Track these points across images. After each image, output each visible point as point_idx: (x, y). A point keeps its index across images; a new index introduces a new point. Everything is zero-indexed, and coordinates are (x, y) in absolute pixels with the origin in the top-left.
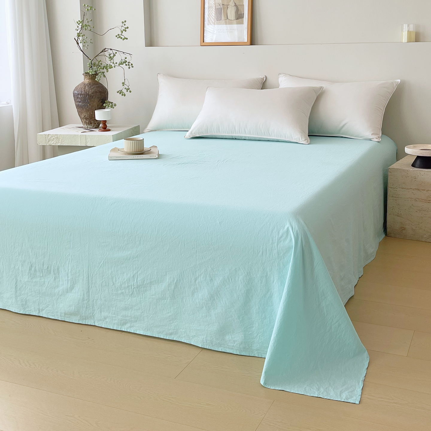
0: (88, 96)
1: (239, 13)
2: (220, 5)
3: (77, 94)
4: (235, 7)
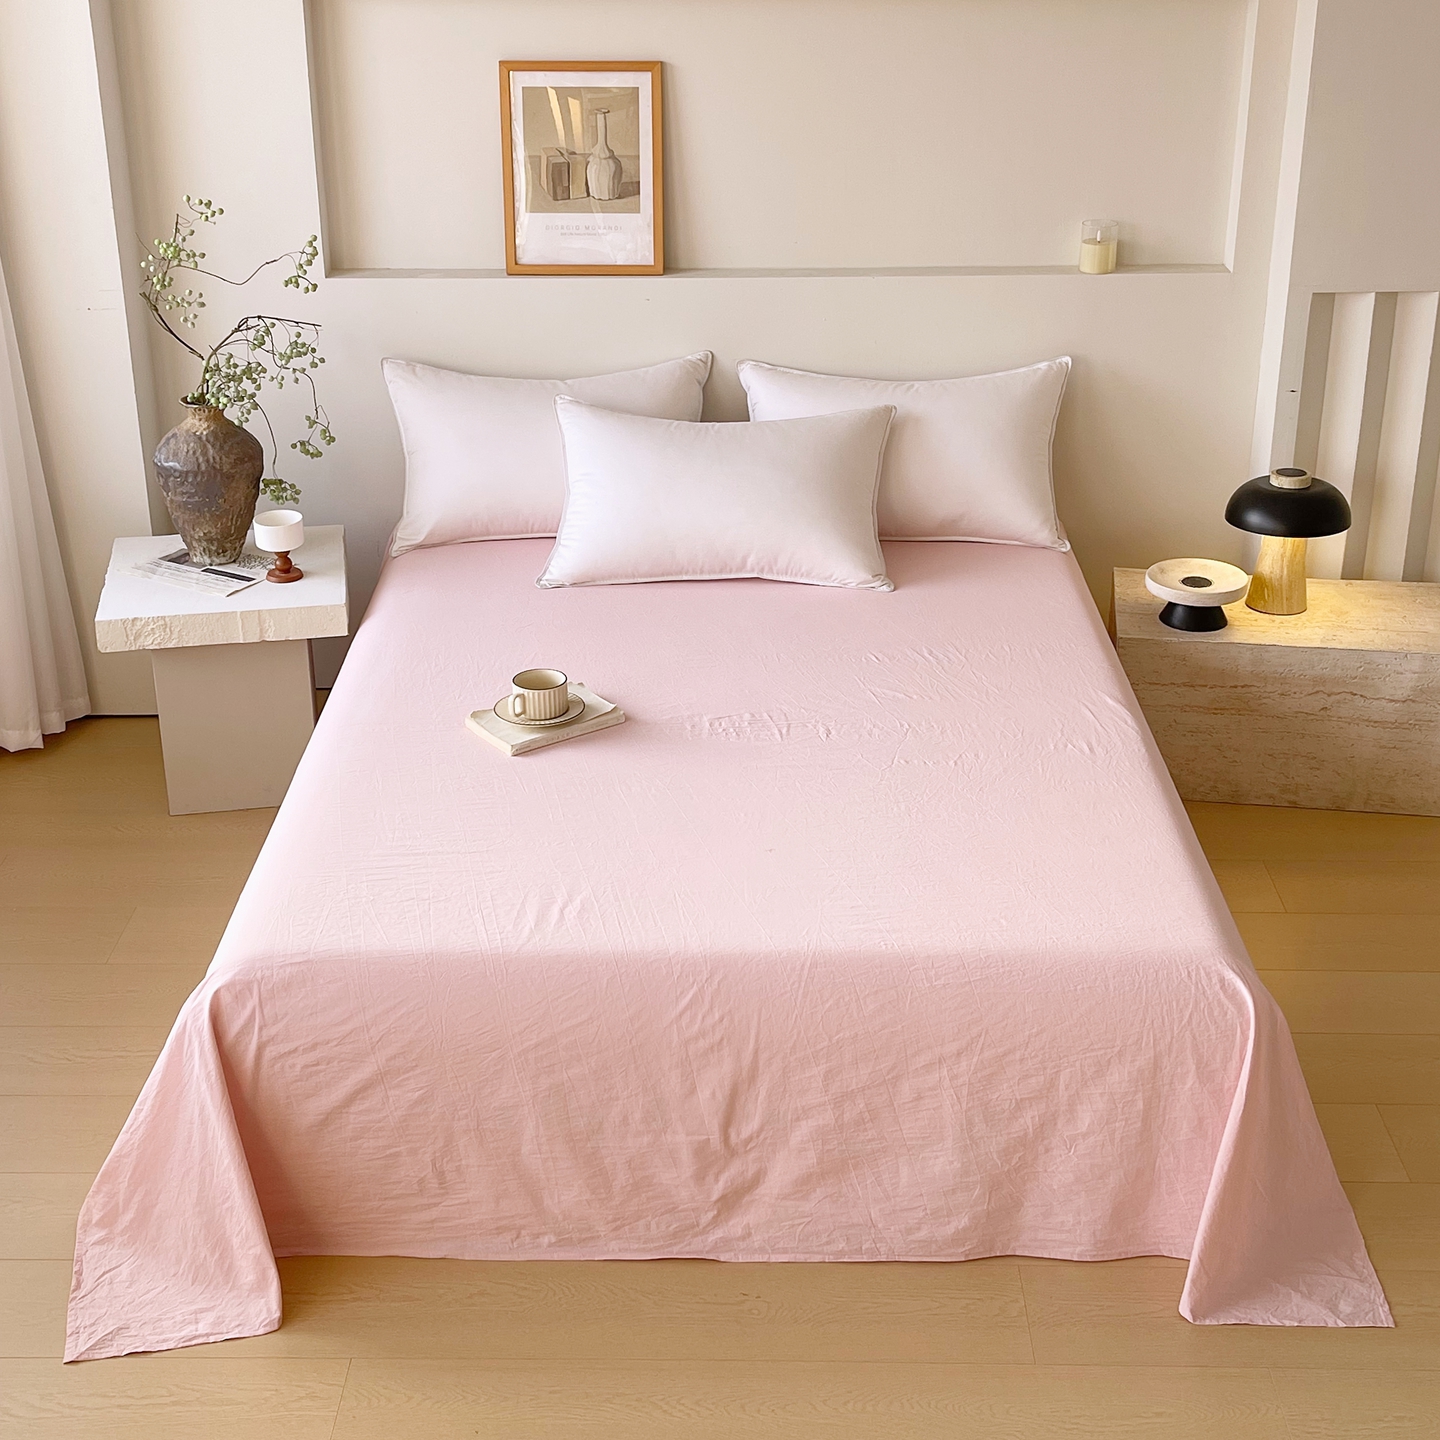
0: (219, 478)
1: (624, 179)
2: (562, 154)
3: (181, 472)
4: (611, 161)
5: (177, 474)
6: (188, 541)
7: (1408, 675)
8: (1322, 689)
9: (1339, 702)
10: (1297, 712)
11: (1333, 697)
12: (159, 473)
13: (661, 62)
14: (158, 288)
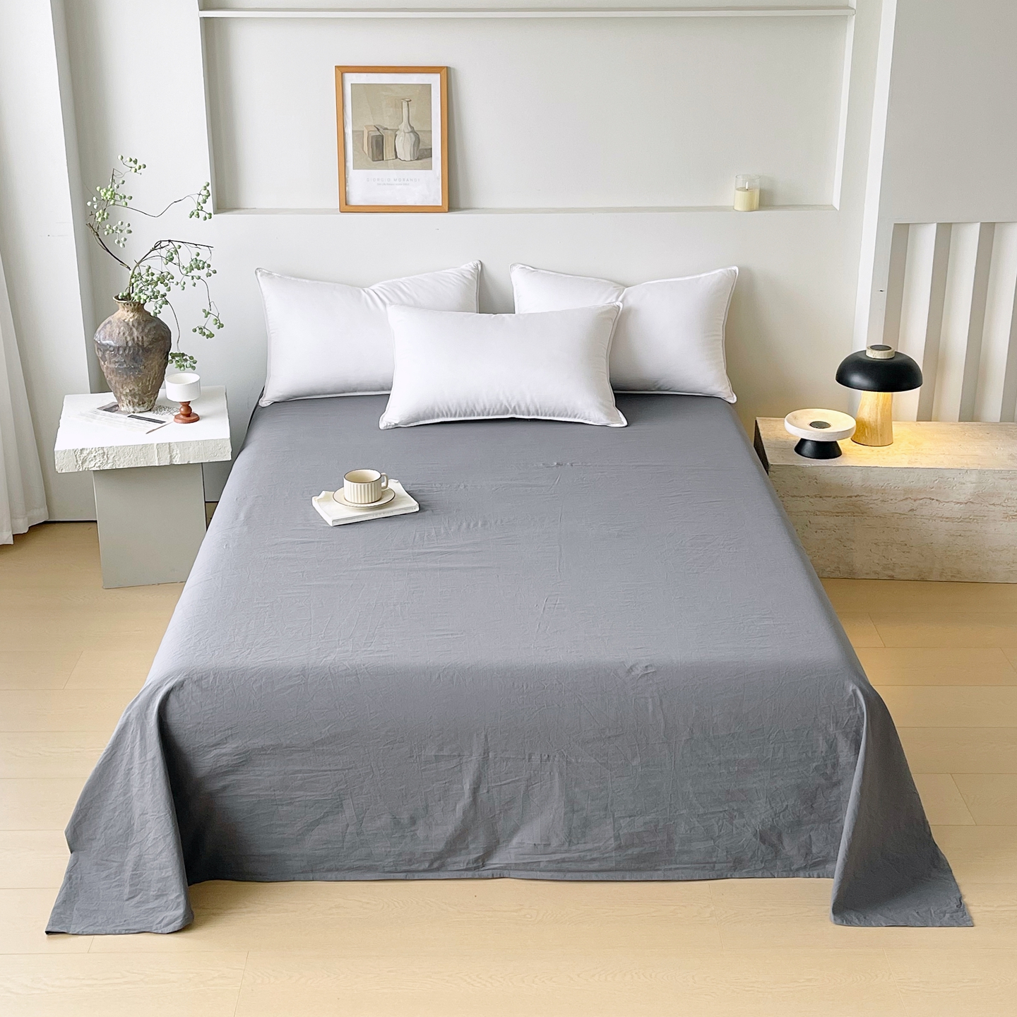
0: (141, 351)
1: (421, 147)
2: (378, 130)
3: (114, 348)
4: (412, 134)
5: (112, 349)
6: (118, 395)
7: (969, 485)
8: (910, 496)
9: (922, 505)
10: (893, 513)
11: (918, 502)
12: (98, 349)
13: (447, 67)
14: (100, 220)
